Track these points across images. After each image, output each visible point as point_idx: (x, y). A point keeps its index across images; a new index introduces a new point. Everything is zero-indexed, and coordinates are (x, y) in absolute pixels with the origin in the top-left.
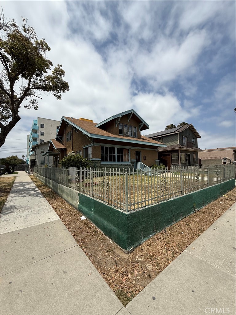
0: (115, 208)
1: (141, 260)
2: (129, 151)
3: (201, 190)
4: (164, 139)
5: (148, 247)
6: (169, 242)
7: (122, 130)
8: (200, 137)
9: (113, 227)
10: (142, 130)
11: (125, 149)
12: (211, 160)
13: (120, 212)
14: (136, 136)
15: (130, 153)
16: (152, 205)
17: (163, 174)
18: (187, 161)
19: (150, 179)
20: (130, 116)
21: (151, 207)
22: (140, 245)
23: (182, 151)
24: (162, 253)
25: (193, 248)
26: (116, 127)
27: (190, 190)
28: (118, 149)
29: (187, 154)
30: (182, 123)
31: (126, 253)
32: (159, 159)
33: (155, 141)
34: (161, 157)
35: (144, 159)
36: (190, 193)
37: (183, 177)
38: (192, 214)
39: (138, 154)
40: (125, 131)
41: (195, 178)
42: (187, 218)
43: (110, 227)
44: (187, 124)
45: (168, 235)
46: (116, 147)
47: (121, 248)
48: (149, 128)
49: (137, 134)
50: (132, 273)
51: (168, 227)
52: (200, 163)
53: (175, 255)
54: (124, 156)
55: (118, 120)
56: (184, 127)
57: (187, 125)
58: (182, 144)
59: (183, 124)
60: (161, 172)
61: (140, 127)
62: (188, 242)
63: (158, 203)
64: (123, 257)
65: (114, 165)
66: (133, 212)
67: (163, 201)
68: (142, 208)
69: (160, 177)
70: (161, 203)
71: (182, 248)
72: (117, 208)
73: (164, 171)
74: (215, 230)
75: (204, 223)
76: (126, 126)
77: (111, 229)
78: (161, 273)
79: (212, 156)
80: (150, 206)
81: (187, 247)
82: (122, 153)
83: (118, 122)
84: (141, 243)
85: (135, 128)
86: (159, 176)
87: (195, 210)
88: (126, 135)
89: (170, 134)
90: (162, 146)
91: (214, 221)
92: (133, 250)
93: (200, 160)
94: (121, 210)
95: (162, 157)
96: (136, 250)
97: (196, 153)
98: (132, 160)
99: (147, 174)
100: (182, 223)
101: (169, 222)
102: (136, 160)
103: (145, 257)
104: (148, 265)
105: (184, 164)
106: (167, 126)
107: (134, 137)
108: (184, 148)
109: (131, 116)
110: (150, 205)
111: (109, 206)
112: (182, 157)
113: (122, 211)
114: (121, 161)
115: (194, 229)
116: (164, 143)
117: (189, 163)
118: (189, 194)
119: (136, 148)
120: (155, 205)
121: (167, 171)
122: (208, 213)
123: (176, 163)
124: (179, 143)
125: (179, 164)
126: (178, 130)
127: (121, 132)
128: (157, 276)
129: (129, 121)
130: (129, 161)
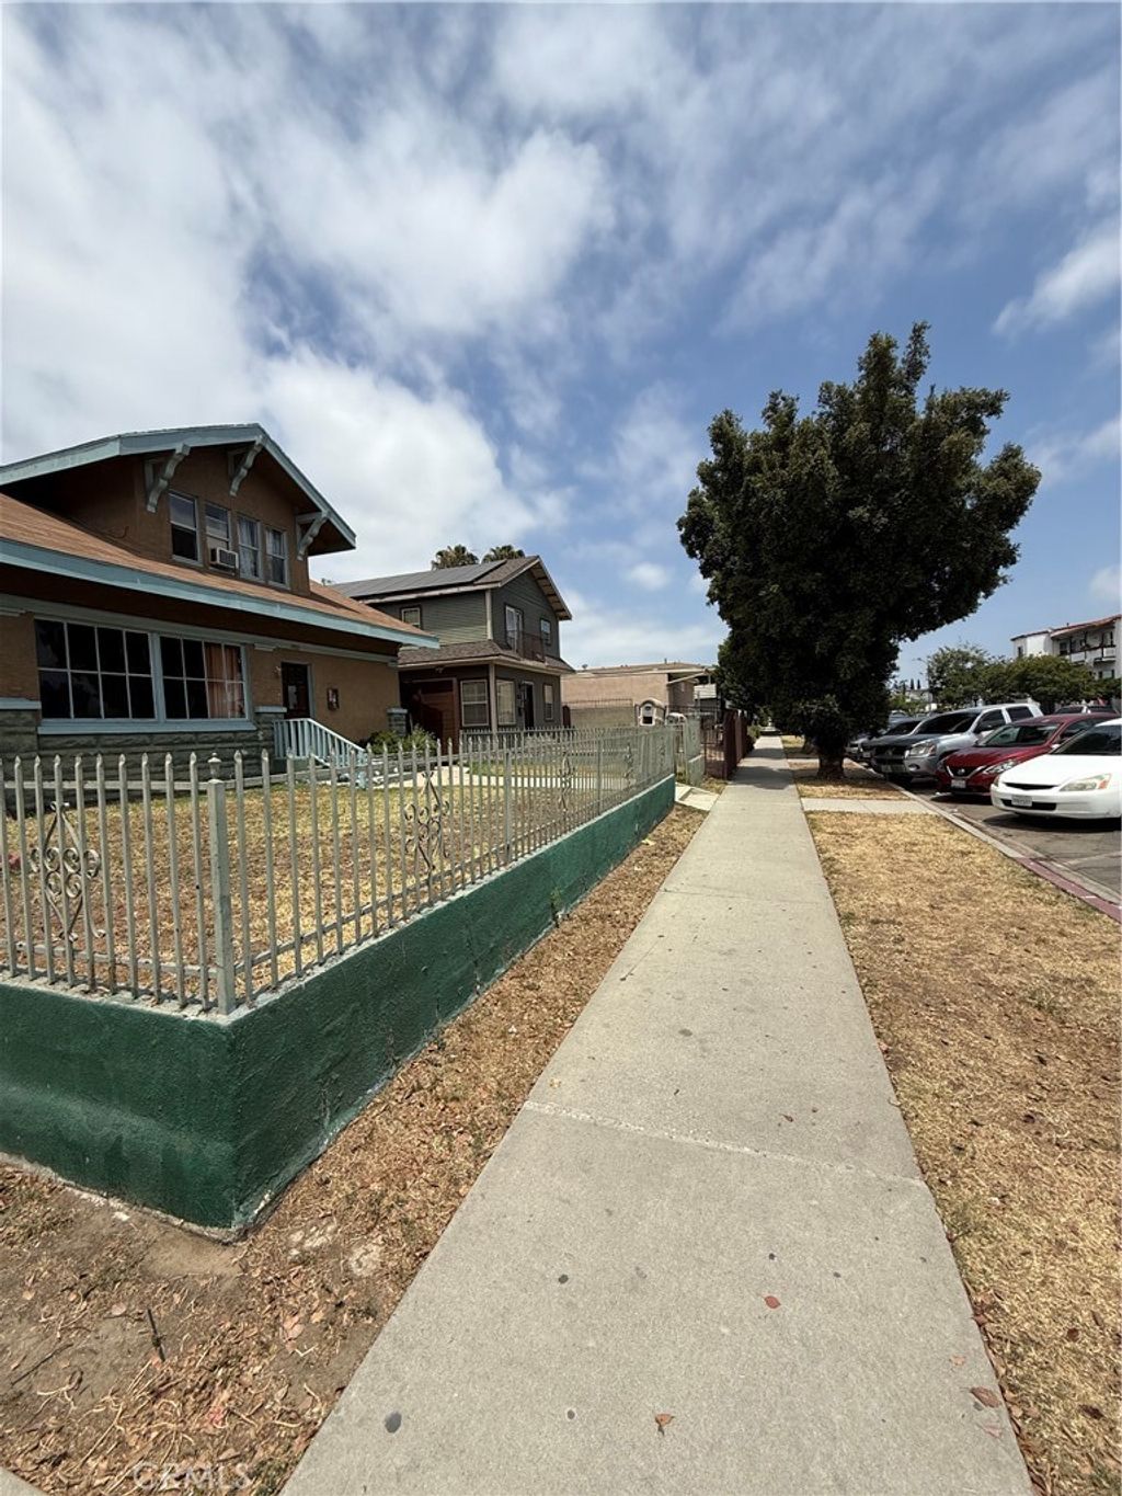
0: (145, 1006)
1: (317, 1243)
2: (239, 656)
3: (578, 833)
4: (430, 611)
5: (357, 1157)
6: (459, 1094)
7: (192, 535)
8: (568, 617)
9: (136, 1121)
10: (315, 550)
11: (220, 645)
12: (602, 711)
13: (175, 1020)
14: (282, 581)
15: (251, 671)
16: (376, 936)
17: (427, 776)
18: (520, 714)
19: (363, 803)
20: (240, 460)
21: (371, 948)
22: (311, 1164)
23: (505, 672)
24: (426, 1162)
25: (556, 1081)
26: (151, 509)
27: (537, 835)
28: (169, 646)
29: (520, 686)
30: (504, 548)
31: (227, 1244)
32: (403, 707)
33: (387, 618)
34: (416, 697)
35: (330, 704)
36: (539, 851)
37: (513, 784)
38: (545, 936)
39: (295, 676)
40: (211, 544)
41: (557, 783)
42: (529, 957)
43: (107, 1130)
44: (520, 553)
45: (452, 1061)
46: (155, 633)
47: (195, 1227)
48: (352, 547)
49: (290, 570)
50: (266, 1347)
51: (455, 1018)
52: (567, 723)
53: (486, 1146)
54: (211, 684)
55: (158, 470)
56: (511, 569)
57: (519, 562)
58: (501, 639)
59: (506, 554)
60: (421, 768)
61: (303, 535)
62: (534, 1061)
63: (405, 919)
64: (206, 1277)
65: (141, 738)
66: (264, 1000)
67: (430, 904)
68: (321, 965)
69: (415, 790)
70: (418, 917)
71: (510, 1098)
72: (159, 1002)
73: (433, 760)
74: (623, 979)
75: (589, 962)
76: (216, 513)
77: (120, 1138)
78: (427, 1264)
79: (604, 695)
80: (365, 945)
81: (532, 1085)
82: (195, 668)
83: (163, 483)
84: (322, 1149)
85: (277, 534)
86: (408, 784)
87: (555, 918)
88: (217, 566)
89: (455, 590)
90: (420, 644)
91: (618, 946)
92: (270, 1208)
93: (566, 709)
94: (183, 1007)
95: (419, 696)
96: (289, 1199)
97: (554, 681)
98: (261, 709)
99: (346, 780)
100: (508, 984)
101: (457, 995)
102: (285, 710)
103: (342, 1221)
104: (358, 1252)
105: (509, 726)
106: (440, 553)
107: (271, 583)
108: (510, 658)
109: (249, 461)
110: (366, 938)
111: (95, 998)
112: (504, 698)
113: (192, 1014)
114: (191, 717)
115: (556, 1000)
116: (427, 630)
117: (530, 723)
118: (535, 854)
119: (286, 644)
120: (391, 933)
121: (445, 758)
122: (602, 918)
123: (479, 722)
124: (490, 637)
125: (490, 727)
126: (488, 578)
127: (184, 545)
128: (404, 1289)
129: (235, 486)
130: (242, 714)
